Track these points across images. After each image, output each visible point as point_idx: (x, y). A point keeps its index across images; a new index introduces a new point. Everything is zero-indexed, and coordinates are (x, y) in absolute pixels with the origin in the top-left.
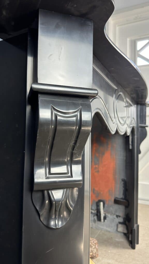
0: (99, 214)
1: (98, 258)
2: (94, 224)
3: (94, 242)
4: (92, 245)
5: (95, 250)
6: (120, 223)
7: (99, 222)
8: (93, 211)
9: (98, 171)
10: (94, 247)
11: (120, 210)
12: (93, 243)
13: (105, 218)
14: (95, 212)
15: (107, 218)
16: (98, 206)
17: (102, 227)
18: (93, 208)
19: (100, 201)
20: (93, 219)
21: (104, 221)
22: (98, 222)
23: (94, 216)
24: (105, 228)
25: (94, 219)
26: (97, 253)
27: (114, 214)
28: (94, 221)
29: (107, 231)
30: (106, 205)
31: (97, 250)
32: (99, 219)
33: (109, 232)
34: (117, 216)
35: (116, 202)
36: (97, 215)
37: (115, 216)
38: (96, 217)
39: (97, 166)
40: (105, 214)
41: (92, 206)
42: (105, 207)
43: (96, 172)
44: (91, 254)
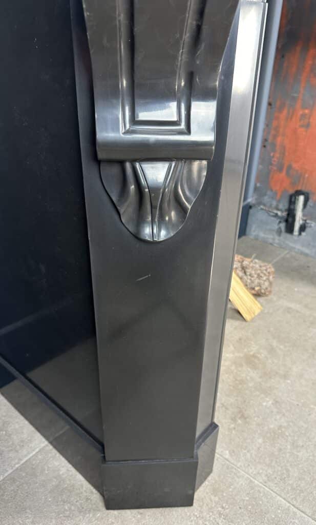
0: (290, 220)
1: (270, 297)
2: (277, 237)
3: (266, 270)
4: (262, 275)
5: (267, 284)
7: (288, 236)
8: (279, 213)
9: (308, 125)
10: (265, 278)
12: (265, 272)
13: (303, 228)
14: (285, 214)
15: (308, 230)
16: (292, 201)
17: (291, 245)
18: (281, 206)
19: (299, 193)
20: (276, 227)
21: (300, 234)
22: (285, 235)
23: (280, 222)
24: (298, 247)
25: (280, 228)
26: (269, 289)
28: (279, 232)
29: (302, 253)
30: (310, 203)
31: (271, 283)
32: (290, 229)
33: (306, 255)
36: (287, 221)
38: (283, 225)
39: (307, 111)
40: (305, 220)
41: (279, 201)
42: (308, 207)
43: (302, 126)
44: (257, 288)
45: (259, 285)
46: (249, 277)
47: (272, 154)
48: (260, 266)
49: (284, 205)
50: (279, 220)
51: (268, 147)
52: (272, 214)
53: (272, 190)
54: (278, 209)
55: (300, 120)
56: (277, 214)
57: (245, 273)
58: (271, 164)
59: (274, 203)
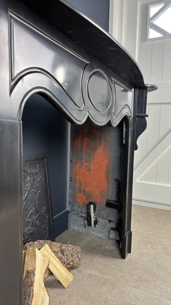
0: (89, 218)
1: (81, 268)
2: (84, 229)
3: (76, 251)
4: (74, 254)
5: (77, 260)
6: (112, 229)
7: (90, 227)
8: (83, 215)
9: (89, 170)
10: (76, 256)
11: (112, 214)
12: (75, 252)
13: (96, 223)
14: (86, 215)
15: (98, 223)
16: (88, 209)
17: (92, 233)
18: (83, 211)
19: (91, 203)
20: (83, 223)
21: (95, 226)
22: (87, 227)
23: (84, 220)
24: (96, 234)
25: (85, 223)
26: (79, 263)
27: (106, 219)
28: (85, 226)
29: (98, 237)
30: (97, 208)
31: (79, 259)
32: (89, 224)
33: (100, 238)
34: (109, 221)
35: (109, 204)
36: (87, 219)
37: (107, 221)
38: (86, 222)
39: (88, 164)
40: (97, 218)
41: (82, 208)
42: (96, 210)
43: (87, 171)
44: (71, 264)
45: (73, 261)
46: (66, 257)
47: (75, 185)
48: (73, 249)
49: (84, 210)
50: (84, 219)
51: (73, 181)
52: (79, 216)
53: (78, 203)
54: (82, 213)
55: (86, 168)
56: (82, 215)
57: (63, 254)
58: (76, 189)
59: (80, 209)
